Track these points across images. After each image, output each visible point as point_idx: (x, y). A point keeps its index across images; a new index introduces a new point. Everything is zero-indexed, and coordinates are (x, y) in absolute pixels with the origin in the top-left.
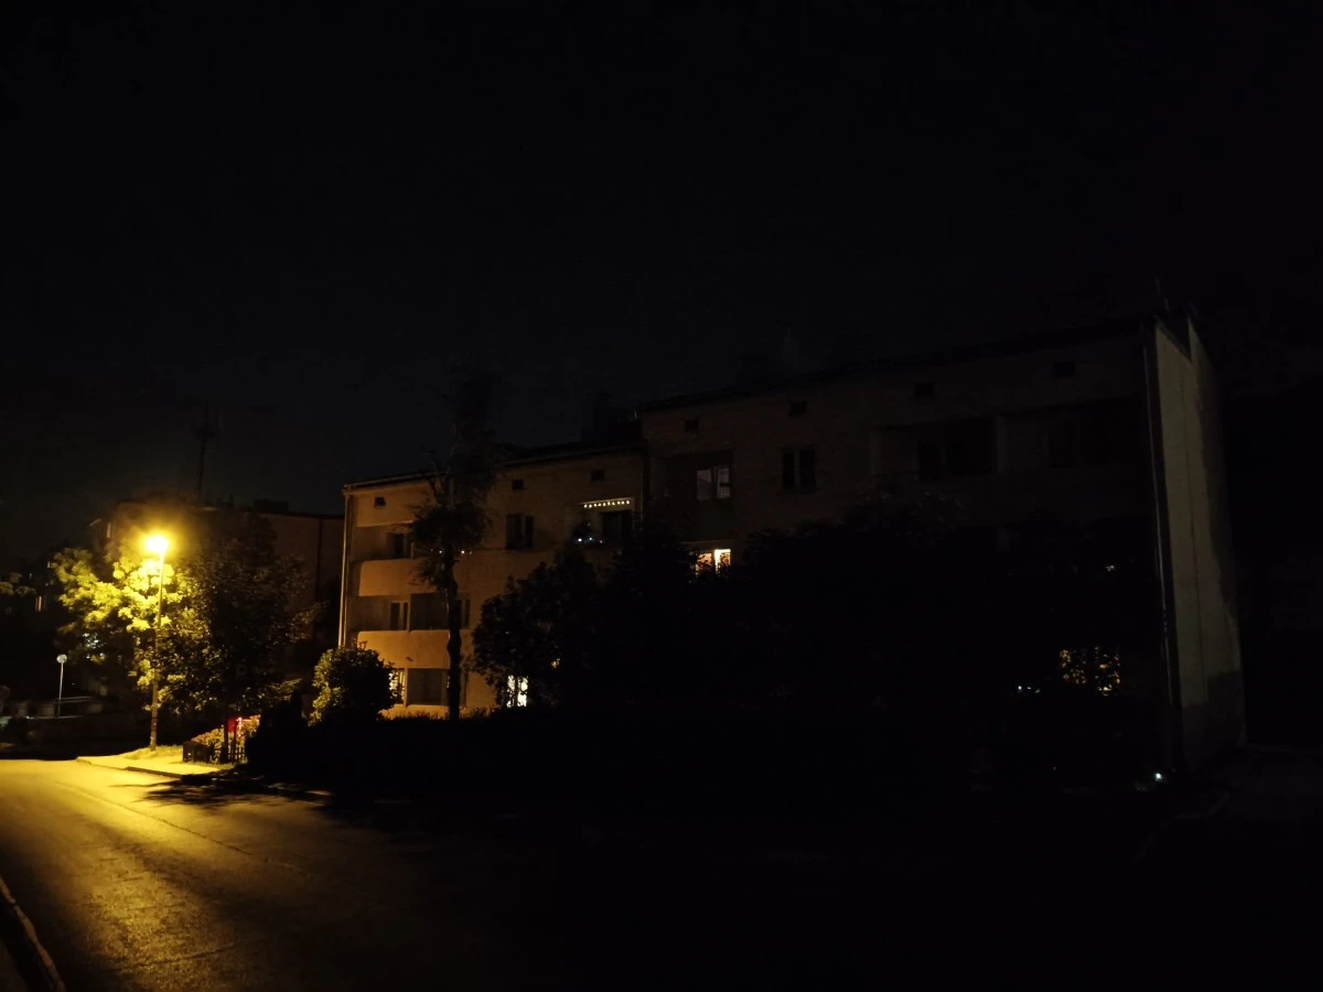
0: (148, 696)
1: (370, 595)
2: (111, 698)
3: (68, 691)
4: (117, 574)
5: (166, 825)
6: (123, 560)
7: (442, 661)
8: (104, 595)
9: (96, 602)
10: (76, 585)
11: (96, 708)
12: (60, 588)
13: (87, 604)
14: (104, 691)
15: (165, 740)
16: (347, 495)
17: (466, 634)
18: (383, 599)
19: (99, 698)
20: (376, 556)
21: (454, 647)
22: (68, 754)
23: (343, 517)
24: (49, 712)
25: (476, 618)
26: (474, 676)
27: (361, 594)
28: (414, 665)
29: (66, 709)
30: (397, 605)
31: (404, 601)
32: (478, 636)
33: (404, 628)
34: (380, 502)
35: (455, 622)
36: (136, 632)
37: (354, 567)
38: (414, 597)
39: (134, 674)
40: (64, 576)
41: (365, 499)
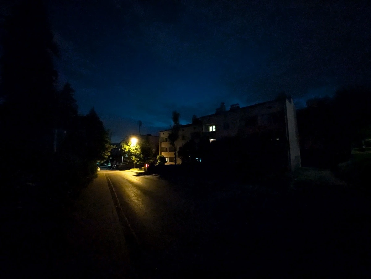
0: (134, 161)
2: (129, 162)
3: (124, 161)
4: (129, 145)
5: (136, 180)
6: (130, 143)
7: (173, 156)
8: (127, 147)
9: (127, 148)
10: (124, 146)
11: (127, 163)
12: (122, 147)
13: (125, 149)
14: (128, 161)
15: (136, 168)
16: (159, 133)
17: (177, 152)
18: (164, 147)
19: (128, 162)
20: (163, 141)
21: (175, 154)
22: (124, 170)
23: (158, 136)
24: (121, 164)
25: (178, 150)
26: (178, 158)
27: (162, 147)
28: (170, 157)
29: (123, 164)
30: (167, 149)
31: (168, 148)
32: (178, 152)
33: (168, 152)
34: (164, 134)
35: (175, 150)
36: (132, 152)
37: (161, 143)
38: (169, 147)
39: (132, 158)
40: (122, 145)
41: (162, 133)
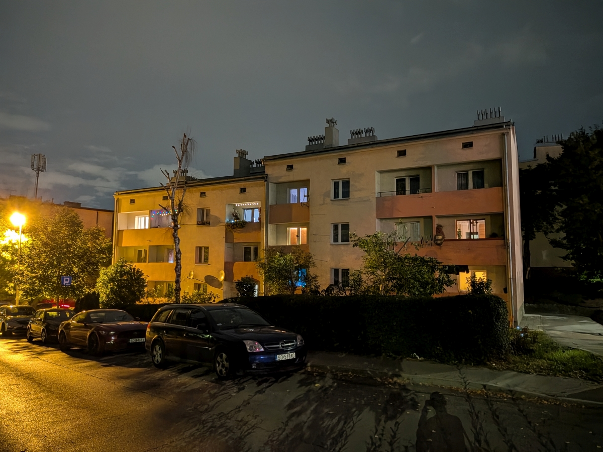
1: (128, 246)
16: (116, 198)
18: (134, 248)
23: (114, 212)
27: (123, 246)
28: (151, 279)
30: (140, 252)
31: (145, 249)
33: (145, 261)
37: (120, 233)
38: (151, 247)
41: (125, 200)
